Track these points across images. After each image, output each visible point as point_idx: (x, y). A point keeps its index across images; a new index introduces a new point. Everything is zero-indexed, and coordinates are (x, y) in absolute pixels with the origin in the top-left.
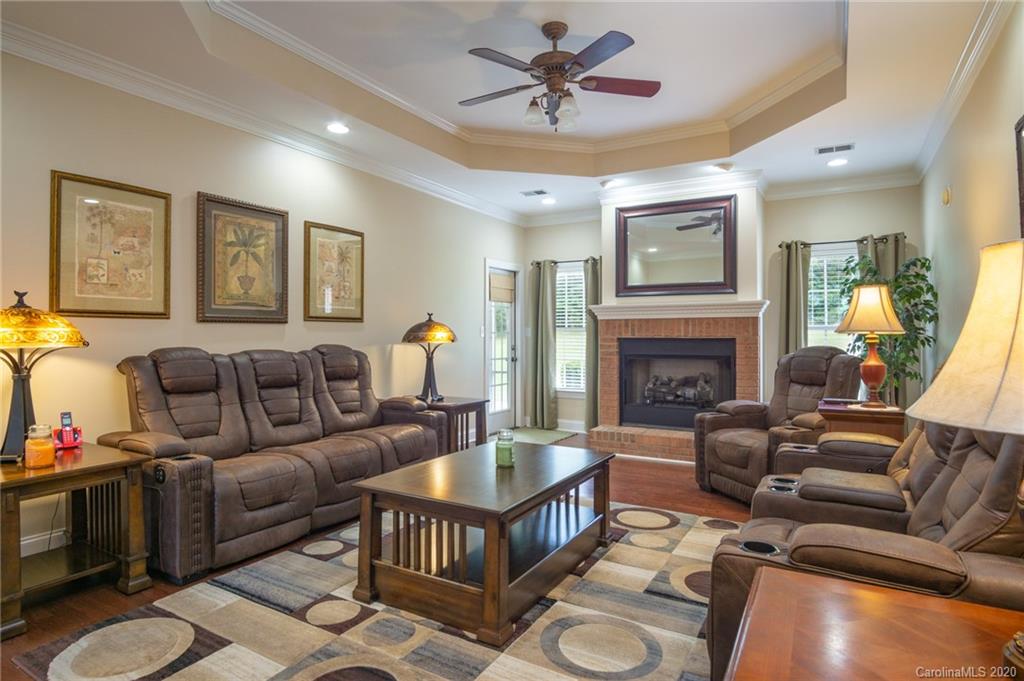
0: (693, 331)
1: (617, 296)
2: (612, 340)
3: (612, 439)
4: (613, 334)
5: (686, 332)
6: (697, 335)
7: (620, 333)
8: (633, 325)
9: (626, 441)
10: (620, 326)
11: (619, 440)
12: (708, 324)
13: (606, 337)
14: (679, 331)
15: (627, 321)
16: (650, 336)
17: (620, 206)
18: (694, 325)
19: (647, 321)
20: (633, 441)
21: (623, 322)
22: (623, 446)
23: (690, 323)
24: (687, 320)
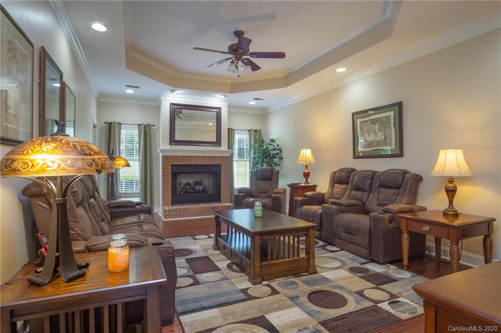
0: (206, 162)
1: (170, 144)
2: (169, 165)
3: (176, 211)
4: (169, 163)
5: (203, 162)
6: (207, 163)
7: (173, 163)
8: (179, 159)
9: (183, 211)
10: (173, 159)
11: (180, 212)
12: (212, 159)
13: (165, 164)
14: (200, 161)
15: (176, 156)
16: (187, 163)
17: (172, 102)
18: (206, 159)
19: (186, 156)
20: (186, 211)
21: (174, 157)
22: (181, 214)
23: (205, 158)
24: (203, 157)
